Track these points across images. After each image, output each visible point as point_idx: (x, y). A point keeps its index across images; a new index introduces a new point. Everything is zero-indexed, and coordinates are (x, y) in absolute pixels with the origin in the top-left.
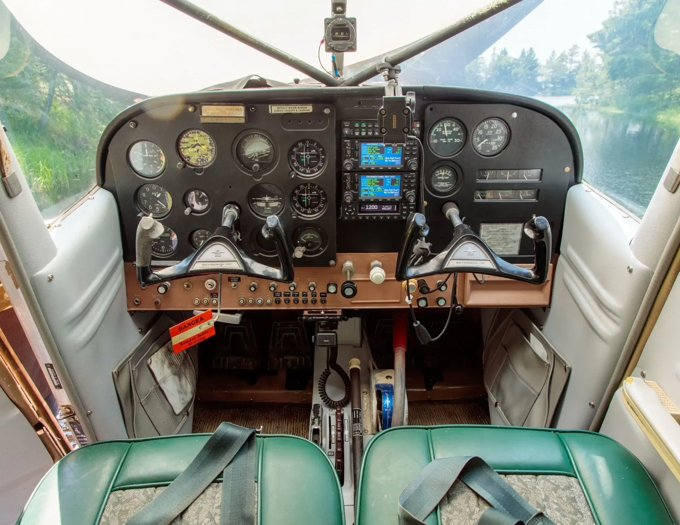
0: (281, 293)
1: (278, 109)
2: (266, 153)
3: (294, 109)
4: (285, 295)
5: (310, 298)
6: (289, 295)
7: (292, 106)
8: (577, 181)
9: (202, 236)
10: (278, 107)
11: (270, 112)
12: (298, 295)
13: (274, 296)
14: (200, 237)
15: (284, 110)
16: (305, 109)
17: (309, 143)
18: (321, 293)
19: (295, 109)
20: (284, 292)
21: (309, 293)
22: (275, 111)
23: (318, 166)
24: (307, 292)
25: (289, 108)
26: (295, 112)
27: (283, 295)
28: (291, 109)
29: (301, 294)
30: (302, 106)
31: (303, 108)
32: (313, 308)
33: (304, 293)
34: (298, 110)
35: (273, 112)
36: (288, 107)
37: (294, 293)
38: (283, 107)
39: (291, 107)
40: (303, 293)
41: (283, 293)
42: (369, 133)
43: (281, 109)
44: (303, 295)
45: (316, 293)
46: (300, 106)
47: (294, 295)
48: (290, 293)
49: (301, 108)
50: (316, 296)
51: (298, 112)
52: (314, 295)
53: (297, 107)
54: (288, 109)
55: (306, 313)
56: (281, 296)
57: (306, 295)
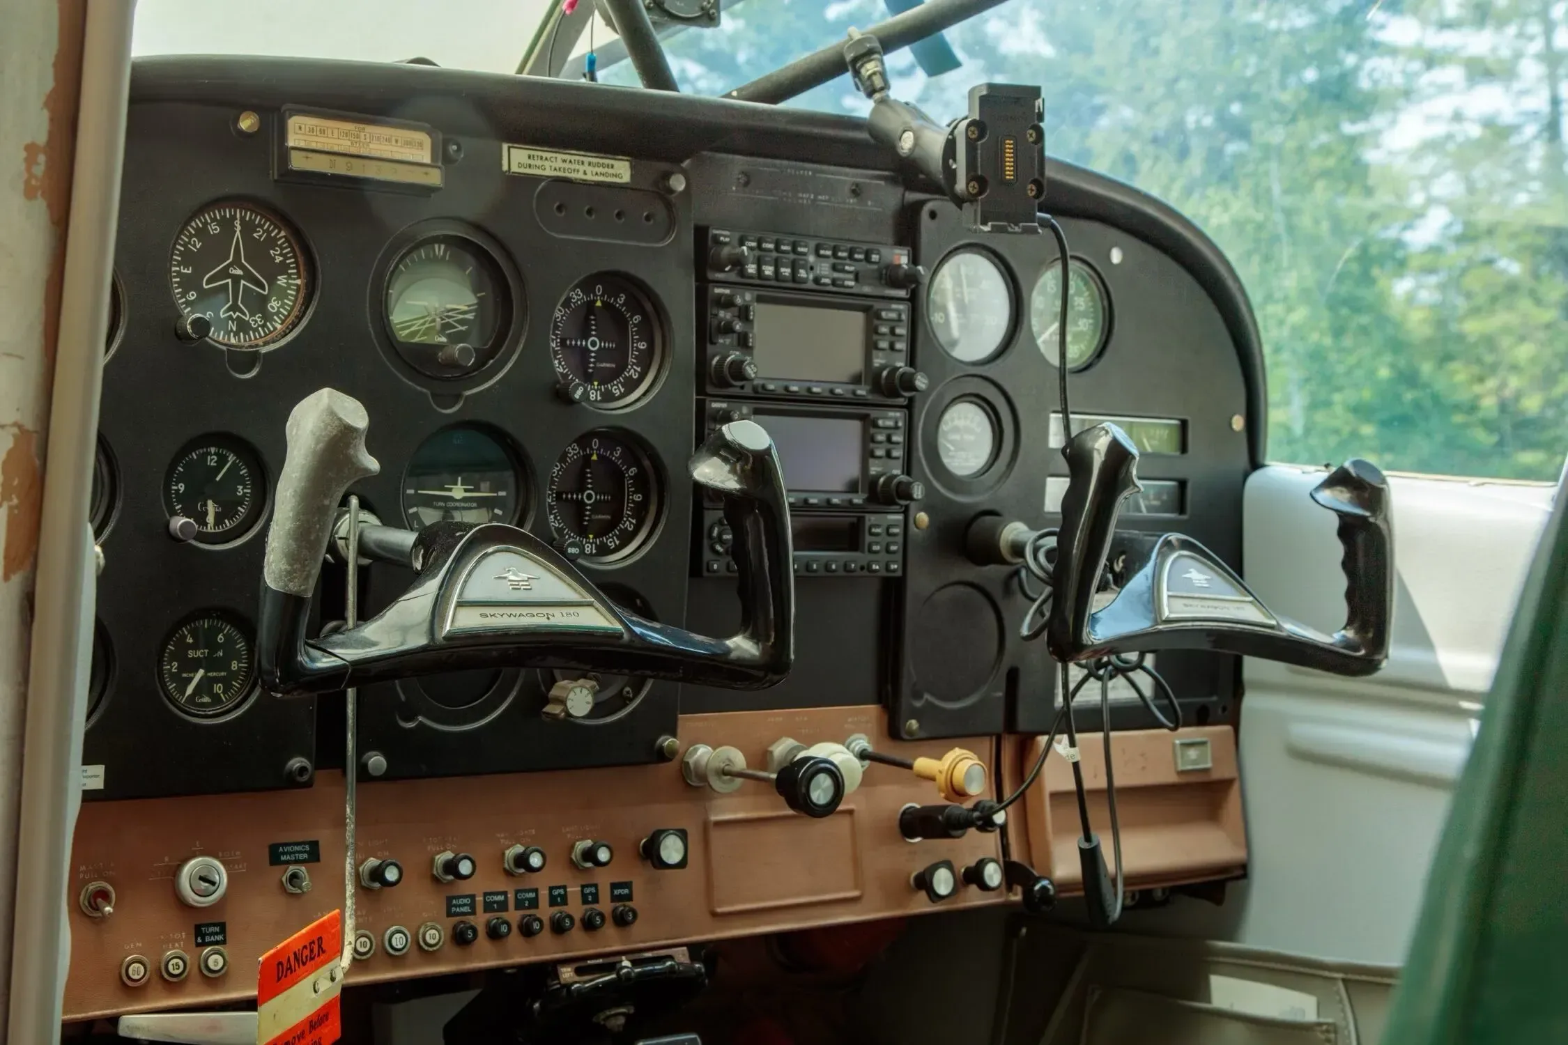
0: (473, 897)
1: (531, 162)
2: (462, 322)
3: (577, 167)
4: (488, 907)
5: (576, 908)
6: (503, 906)
7: (573, 158)
8: (1255, 464)
9: (199, 654)
10: (532, 153)
11: (505, 168)
12: (534, 903)
13: (449, 914)
14: (191, 654)
15: (547, 164)
16: (610, 171)
17: (602, 295)
18: (614, 886)
19: (582, 168)
20: (485, 894)
21: (574, 890)
22: (520, 165)
23: (625, 378)
24: (564, 887)
25: (564, 161)
26: (580, 176)
27: (480, 908)
28: (567, 165)
29: (544, 894)
30: (602, 161)
31: (603, 166)
32: (592, 951)
33: (556, 892)
34: (589, 169)
35: (515, 169)
36: (560, 156)
37: (521, 896)
38: (545, 155)
39: (567, 157)
40: (551, 889)
41: (479, 899)
42: (782, 270)
43: (539, 163)
44: (553, 902)
45: (596, 886)
46: (595, 160)
47: (519, 905)
48: (505, 893)
49: (598, 165)
50: (596, 899)
51: (589, 177)
52: (590, 897)
53: (586, 160)
54: (559, 164)
55: (567, 973)
56: (473, 913)
57: (564, 900)
